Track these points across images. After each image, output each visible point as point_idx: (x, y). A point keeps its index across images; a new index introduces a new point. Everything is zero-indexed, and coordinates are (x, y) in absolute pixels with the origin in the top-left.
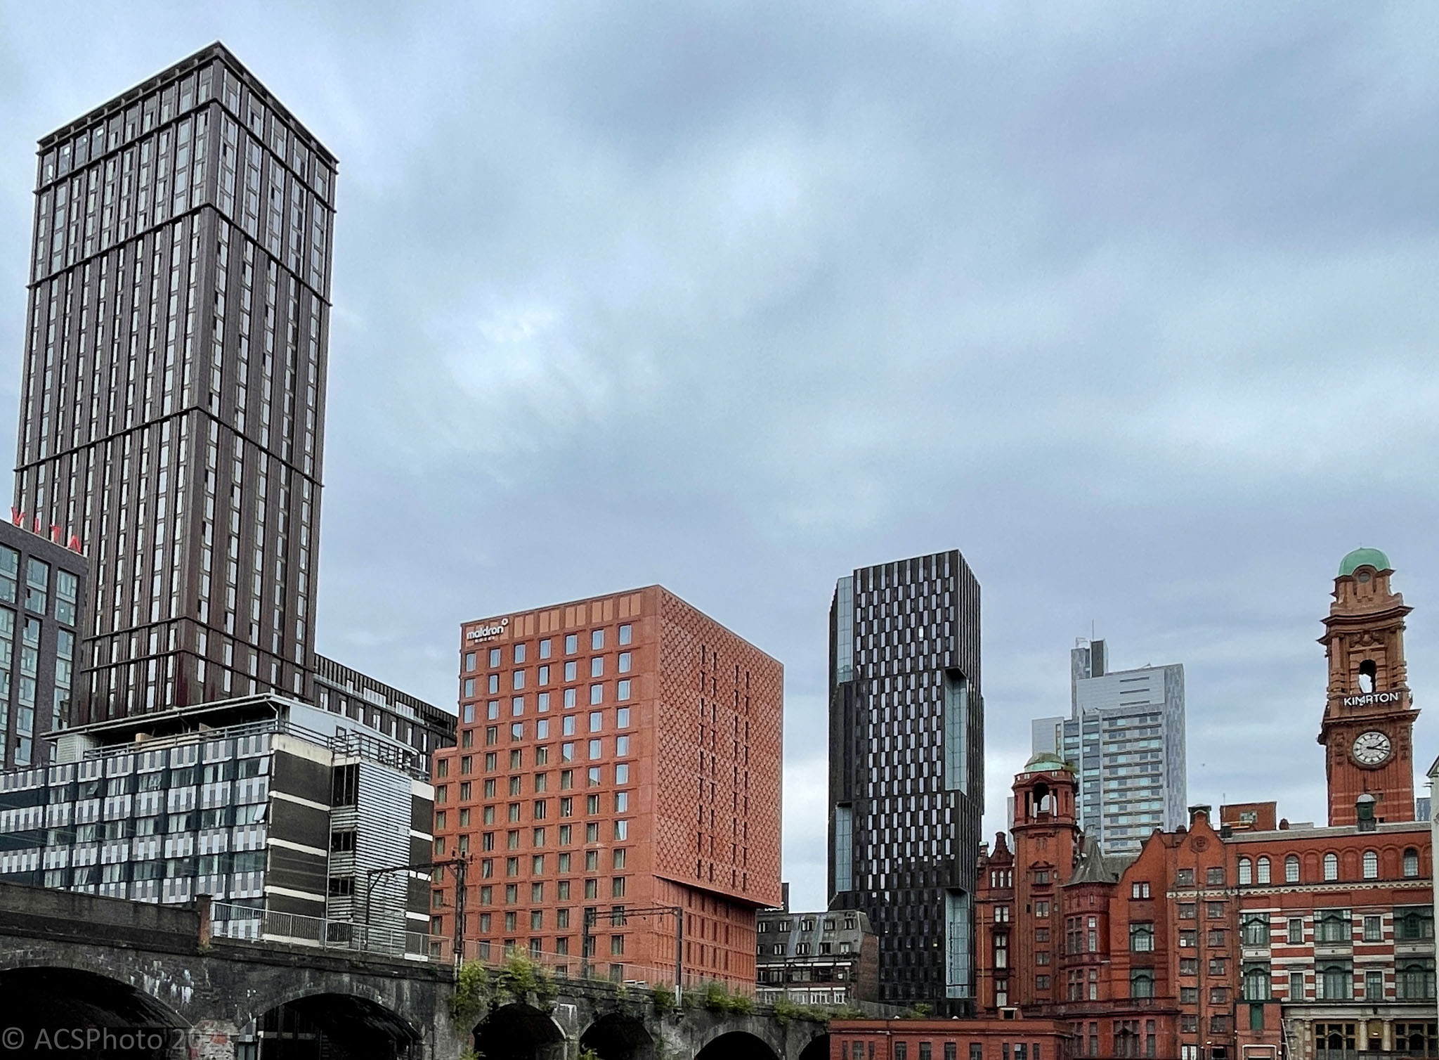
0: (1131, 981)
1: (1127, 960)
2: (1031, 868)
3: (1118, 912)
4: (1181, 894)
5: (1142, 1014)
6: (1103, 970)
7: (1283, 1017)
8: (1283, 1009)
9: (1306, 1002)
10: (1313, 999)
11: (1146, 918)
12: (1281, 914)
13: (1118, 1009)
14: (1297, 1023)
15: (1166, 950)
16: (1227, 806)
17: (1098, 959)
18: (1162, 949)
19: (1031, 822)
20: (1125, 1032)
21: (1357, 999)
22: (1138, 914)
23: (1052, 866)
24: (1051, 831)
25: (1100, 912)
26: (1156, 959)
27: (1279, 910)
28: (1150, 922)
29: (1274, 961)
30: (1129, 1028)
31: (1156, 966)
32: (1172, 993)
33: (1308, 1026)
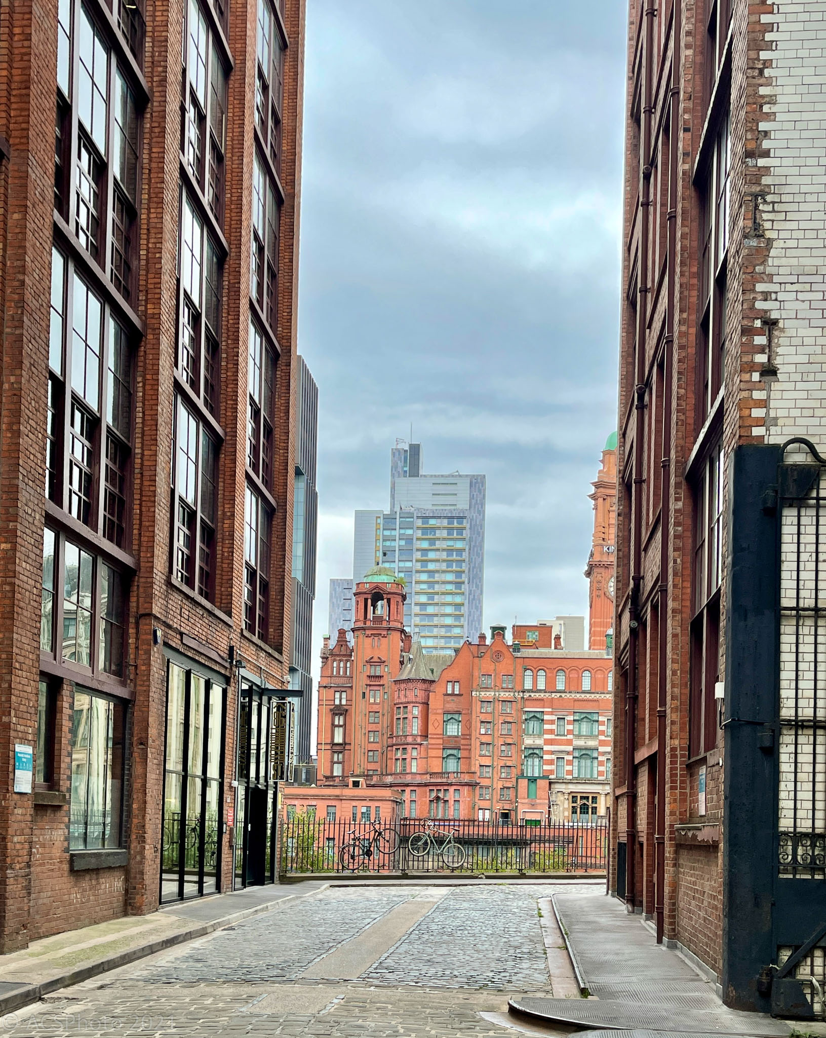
0: (444, 758)
1: (441, 741)
2: (367, 662)
3: (436, 703)
4: (483, 693)
5: (451, 785)
6: (422, 749)
7: (550, 790)
8: (550, 783)
9: (566, 779)
10: (570, 777)
11: (456, 709)
12: (551, 713)
13: (432, 780)
14: (559, 794)
15: (470, 735)
16: (517, 626)
17: (419, 740)
18: (467, 736)
19: (368, 624)
20: (438, 798)
21: (600, 778)
22: (452, 706)
23: (384, 662)
24: (385, 633)
25: (423, 703)
26: (463, 742)
27: (550, 710)
28: (459, 713)
29: (546, 748)
30: (441, 795)
31: (462, 747)
32: (473, 770)
33: (566, 797)
